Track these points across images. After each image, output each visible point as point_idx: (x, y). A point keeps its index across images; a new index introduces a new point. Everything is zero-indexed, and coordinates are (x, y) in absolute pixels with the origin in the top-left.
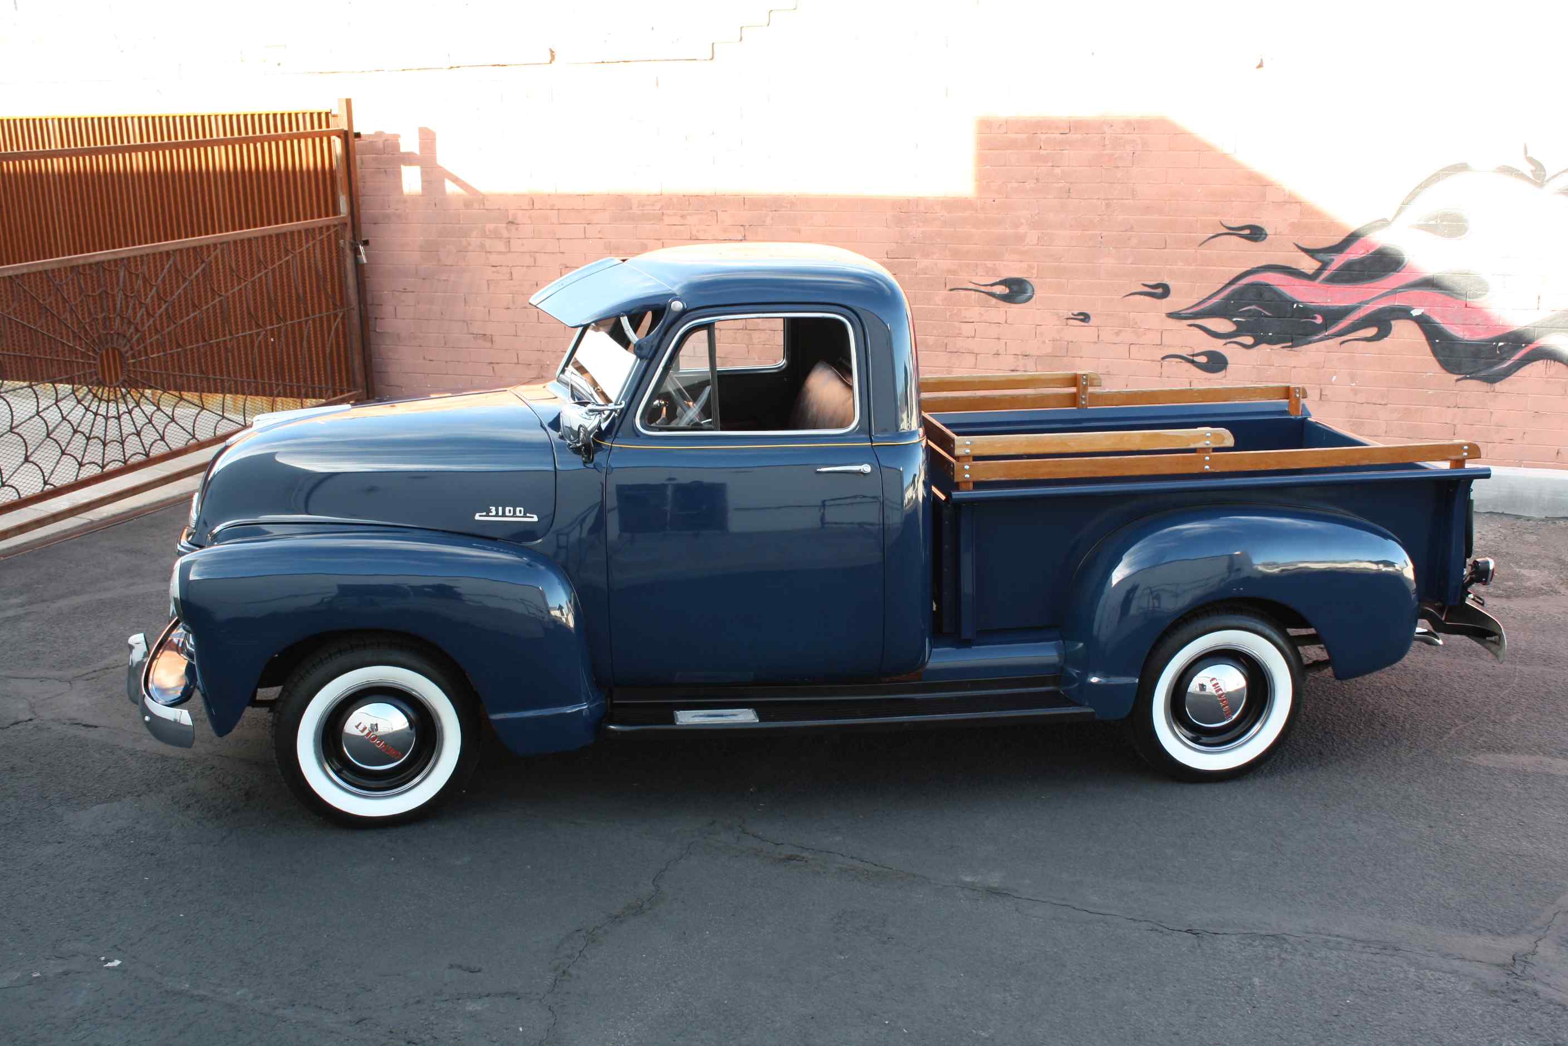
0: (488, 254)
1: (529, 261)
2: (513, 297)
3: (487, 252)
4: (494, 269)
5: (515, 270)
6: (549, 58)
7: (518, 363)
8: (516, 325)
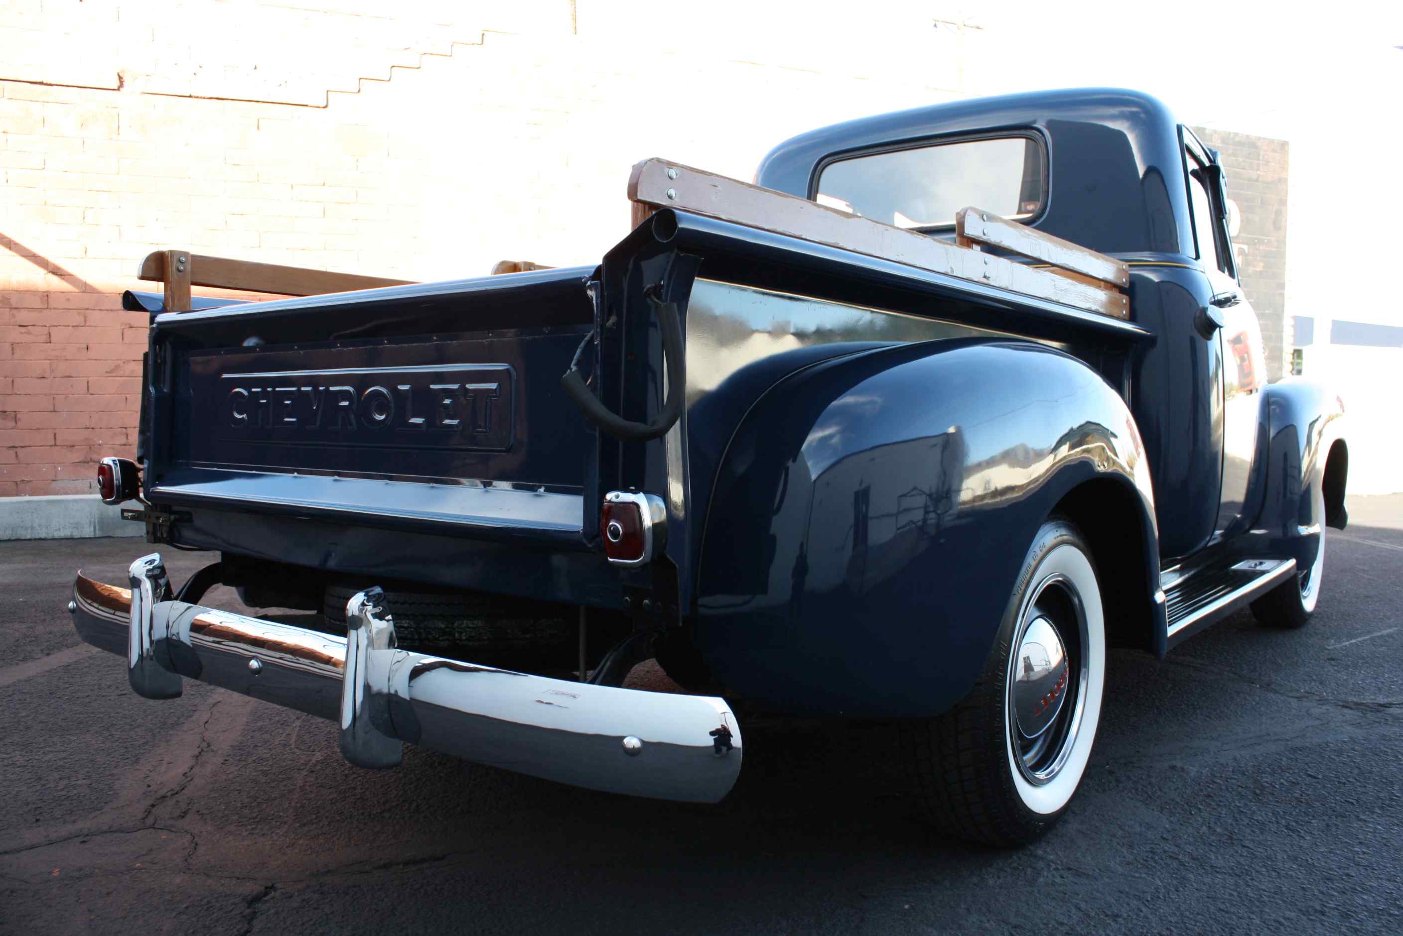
0: (14, 312)
1: (79, 320)
2: (51, 365)
3: (11, 308)
4: (23, 330)
5: (53, 331)
6: (116, 84)
7: (56, 445)
8: (54, 398)
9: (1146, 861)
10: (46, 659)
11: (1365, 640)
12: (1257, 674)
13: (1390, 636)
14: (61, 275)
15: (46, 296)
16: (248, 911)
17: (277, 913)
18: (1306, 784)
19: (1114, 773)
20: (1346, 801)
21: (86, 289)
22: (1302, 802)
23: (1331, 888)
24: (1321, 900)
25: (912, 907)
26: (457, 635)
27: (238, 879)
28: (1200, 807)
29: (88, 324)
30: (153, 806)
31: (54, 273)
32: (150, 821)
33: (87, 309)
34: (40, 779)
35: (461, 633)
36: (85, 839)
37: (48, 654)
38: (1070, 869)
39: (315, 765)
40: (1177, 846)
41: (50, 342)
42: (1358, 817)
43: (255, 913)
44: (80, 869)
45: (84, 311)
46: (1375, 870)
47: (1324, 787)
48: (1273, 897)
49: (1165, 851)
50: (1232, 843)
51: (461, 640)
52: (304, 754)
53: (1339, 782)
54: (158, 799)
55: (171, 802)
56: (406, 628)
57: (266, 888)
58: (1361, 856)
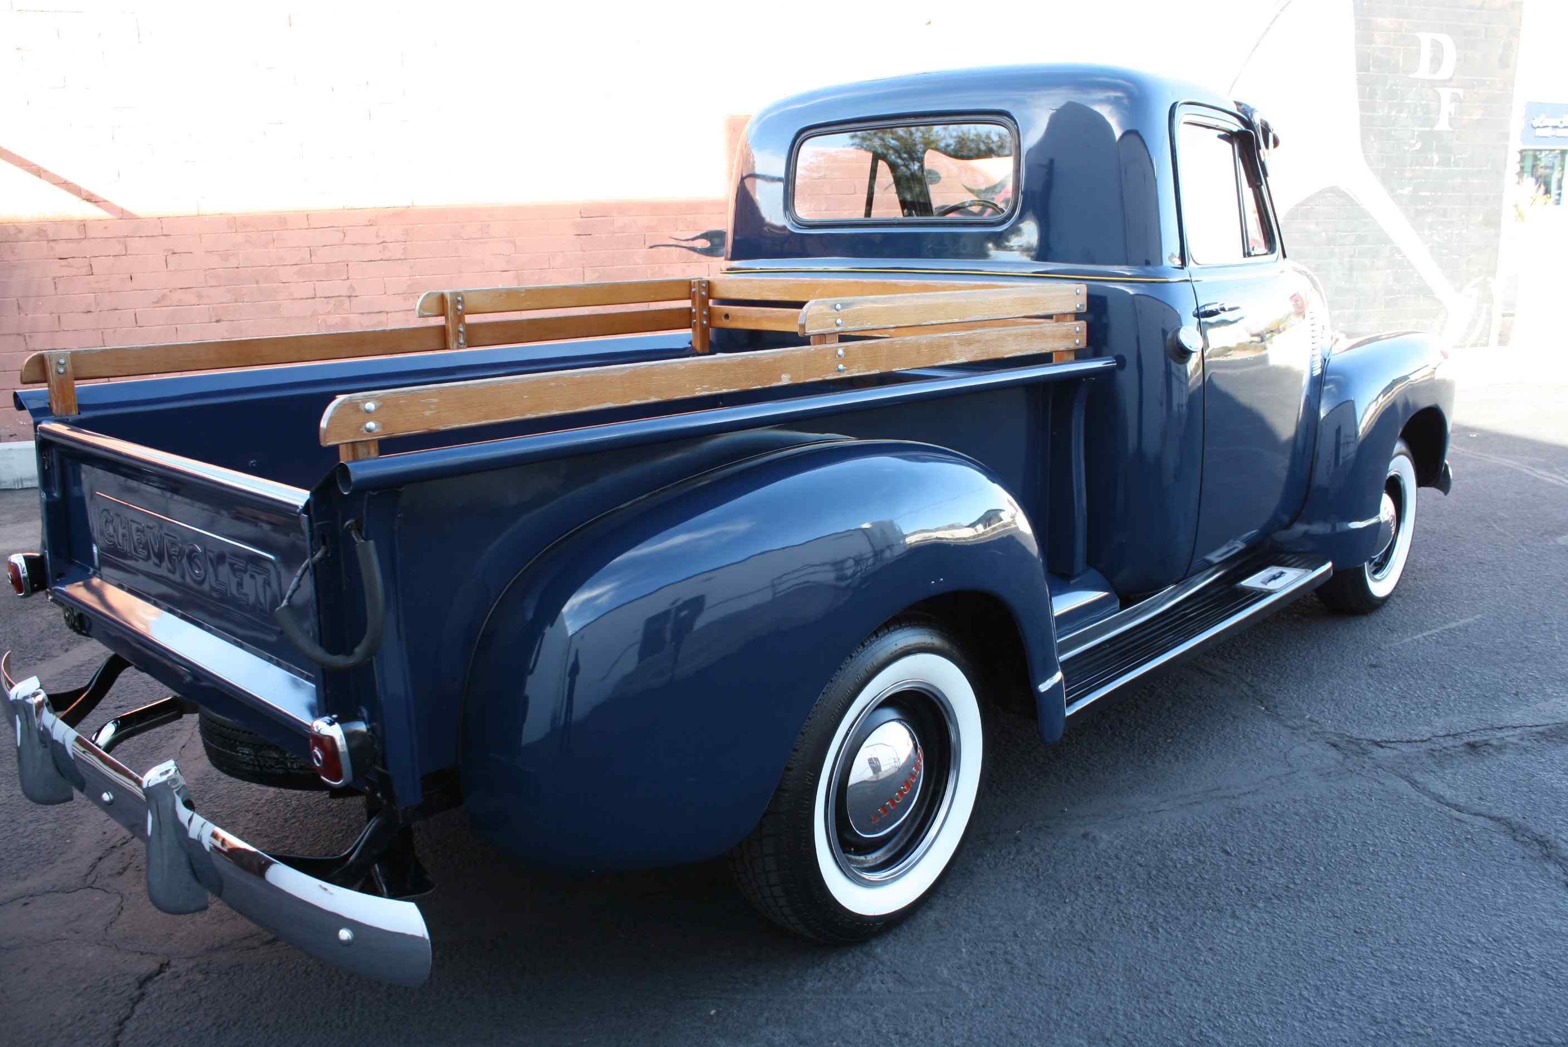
0: (52, 244)
1: (118, 249)
2: (95, 298)
3: (49, 241)
4: (63, 262)
5: (94, 261)
8: (102, 333)
9: (978, 964)
10: (64, 657)
11: (1432, 635)
12: (1275, 689)
13: (1465, 629)
14: (96, 202)
15: (83, 225)
16: (137, 993)
17: (160, 997)
18: (1211, 863)
19: (1019, 841)
20: (1237, 889)
21: (124, 215)
22: (1189, 888)
23: (1140, 1009)
24: (1118, 1025)
25: (718, 1013)
26: (289, 764)
27: (142, 953)
28: (1081, 892)
29: (129, 252)
30: (100, 859)
31: (88, 200)
32: (91, 879)
33: (127, 237)
34: (13, 821)
35: (292, 763)
36: (27, 901)
37: (67, 651)
38: (895, 972)
39: (264, 805)
40: (1021, 947)
41: (92, 274)
42: (1234, 912)
43: (143, 994)
44: (14, 938)
45: (124, 239)
46: (1199, 985)
47: (1229, 868)
48: (1073, 1020)
49: (1005, 953)
50: (1080, 945)
51: (292, 768)
52: (259, 790)
53: (1249, 861)
54: (107, 850)
55: (116, 854)
56: (248, 755)
57: (162, 965)
58: (1199, 967)
